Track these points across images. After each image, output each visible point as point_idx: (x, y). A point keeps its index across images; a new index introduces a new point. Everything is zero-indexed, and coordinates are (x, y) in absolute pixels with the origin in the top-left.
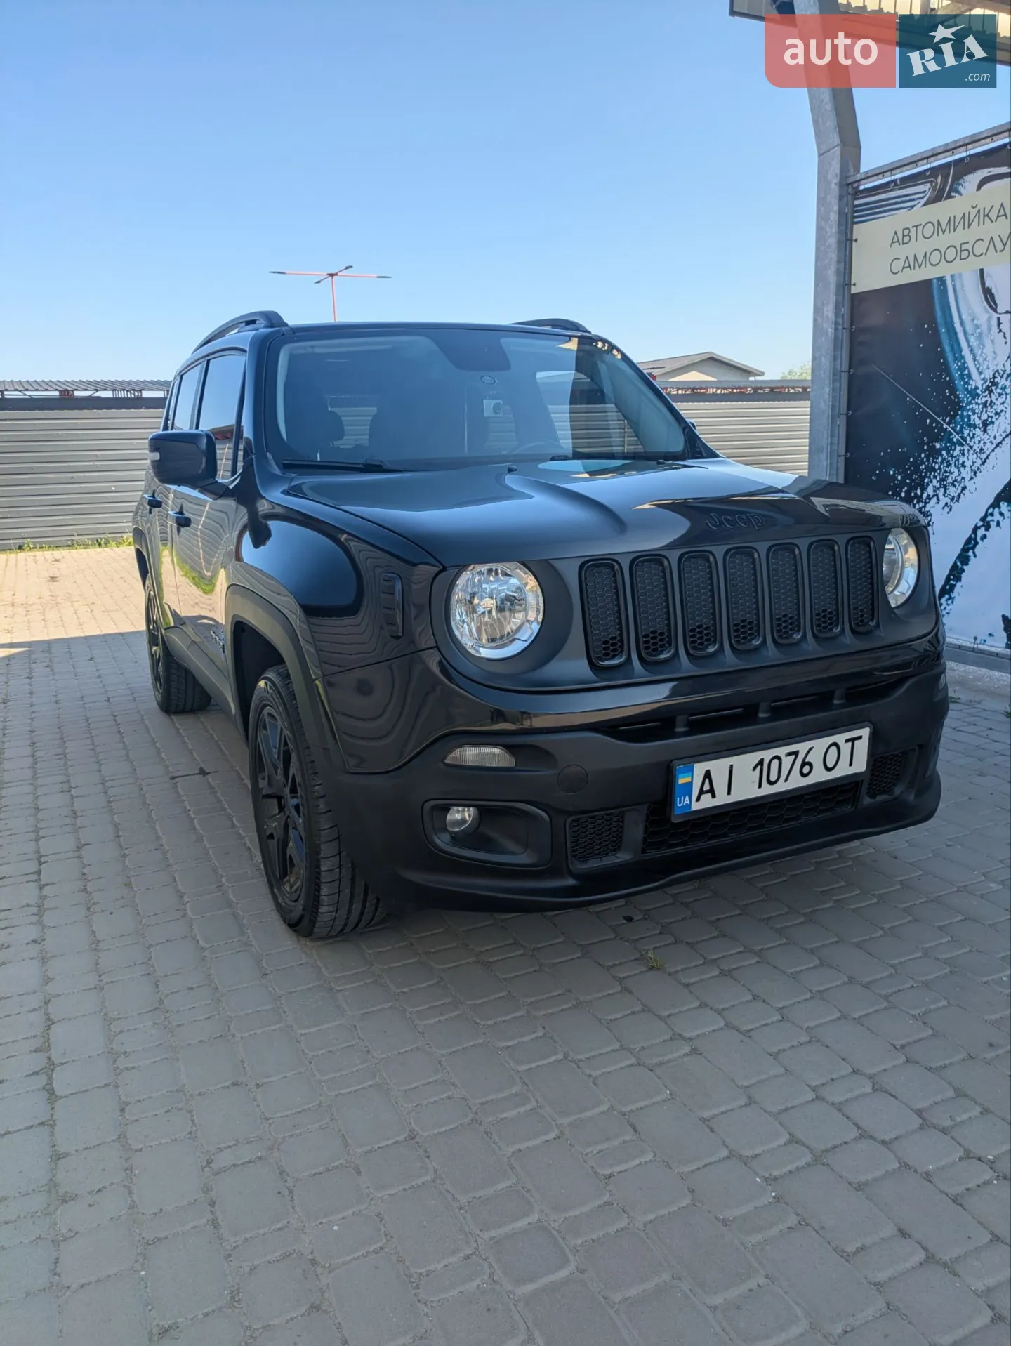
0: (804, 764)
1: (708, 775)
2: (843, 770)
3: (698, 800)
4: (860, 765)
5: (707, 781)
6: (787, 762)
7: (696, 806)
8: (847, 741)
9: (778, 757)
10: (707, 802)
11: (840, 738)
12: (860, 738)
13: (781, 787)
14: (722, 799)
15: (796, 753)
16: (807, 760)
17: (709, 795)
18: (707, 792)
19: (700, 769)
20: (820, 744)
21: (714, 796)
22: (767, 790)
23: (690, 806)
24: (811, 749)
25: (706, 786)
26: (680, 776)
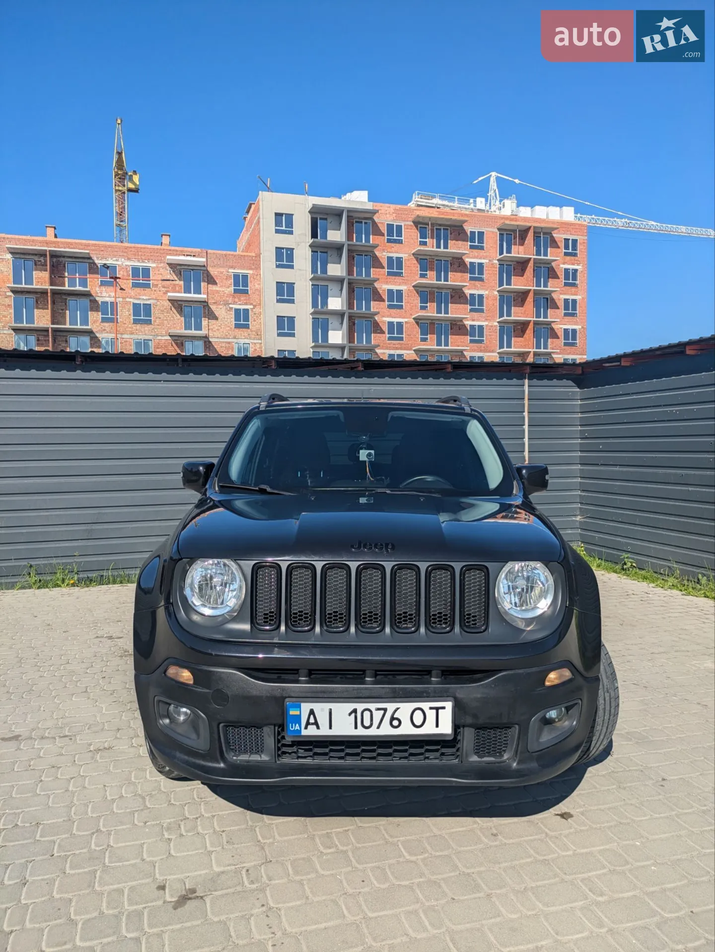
0: (393, 719)
1: (312, 712)
2: (429, 729)
3: (306, 728)
4: (446, 729)
5: (312, 716)
6: (378, 715)
7: (304, 732)
8: (431, 709)
9: (370, 710)
10: (312, 731)
12: (443, 708)
13: (373, 732)
14: (324, 731)
15: (385, 710)
16: (395, 716)
17: (314, 726)
18: (312, 724)
19: (306, 707)
20: (407, 707)
21: (318, 728)
22: (361, 732)
23: (299, 731)
24: (398, 709)
25: (312, 720)
26: (290, 709)
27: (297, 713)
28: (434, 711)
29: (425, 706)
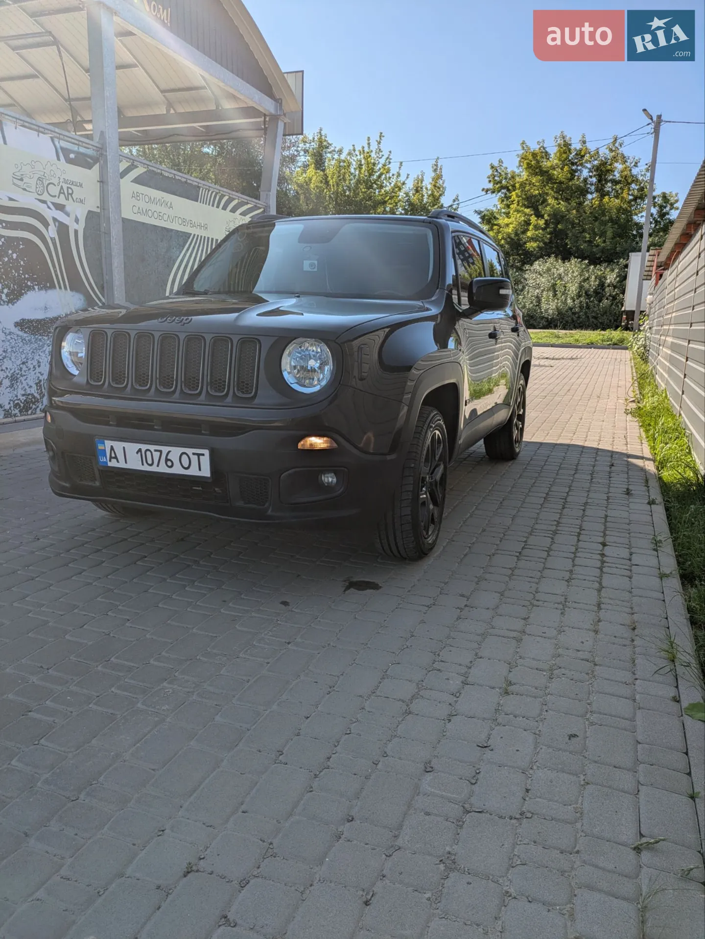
0: (167, 460)
1: (112, 448)
2: (193, 471)
3: (110, 461)
4: (206, 472)
5: (113, 452)
6: (156, 455)
7: (110, 464)
8: (194, 454)
9: (151, 451)
10: (113, 464)
12: (203, 455)
13: (154, 469)
14: (122, 465)
15: (161, 452)
16: (169, 458)
17: (116, 460)
18: (114, 458)
19: (108, 444)
20: (177, 451)
21: (118, 462)
22: (146, 468)
23: (105, 463)
24: (170, 451)
25: (113, 455)
26: (99, 445)
27: (103, 448)
28: (196, 457)
29: (190, 451)
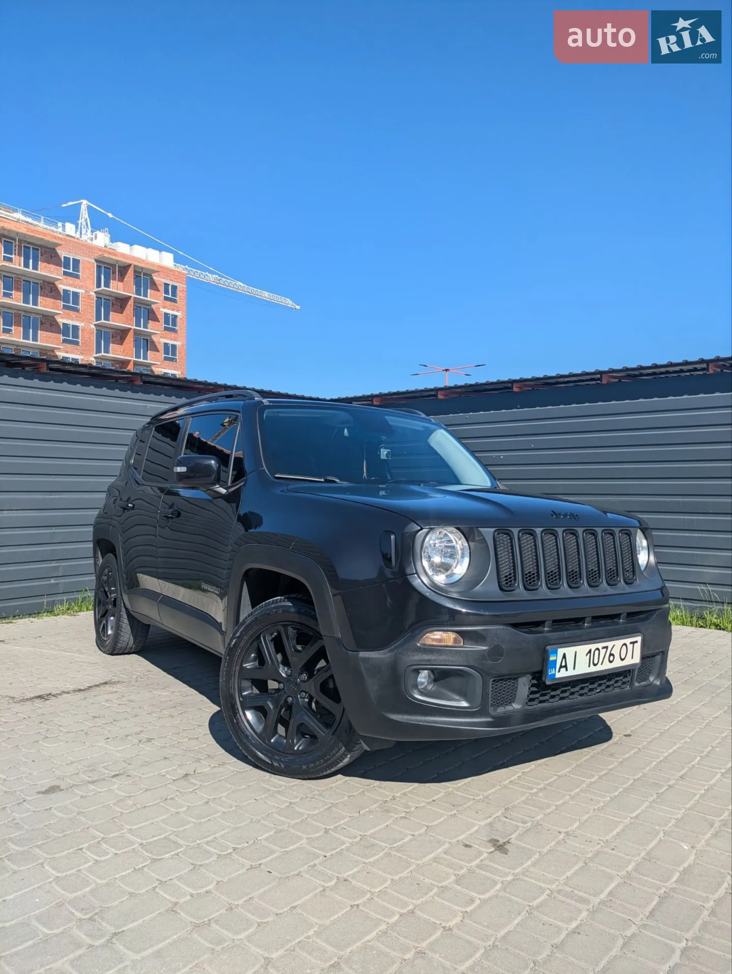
0: (611, 655)
1: (564, 656)
2: (628, 662)
3: (559, 671)
4: (637, 660)
5: (564, 660)
6: (603, 652)
7: (558, 675)
8: (631, 643)
9: (598, 649)
10: (562, 674)
11: (628, 641)
12: (636, 642)
13: (599, 668)
14: (571, 673)
15: (607, 647)
16: (612, 653)
17: (564, 669)
19: (561, 651)
20: (618, 643)
21: (567, 670)
22: (593, 669)
23: (554, 675)
24: (614, 646)
25: (563, 664)
26: (551, 655)
27: (554, 658)
28: (631, 645)
